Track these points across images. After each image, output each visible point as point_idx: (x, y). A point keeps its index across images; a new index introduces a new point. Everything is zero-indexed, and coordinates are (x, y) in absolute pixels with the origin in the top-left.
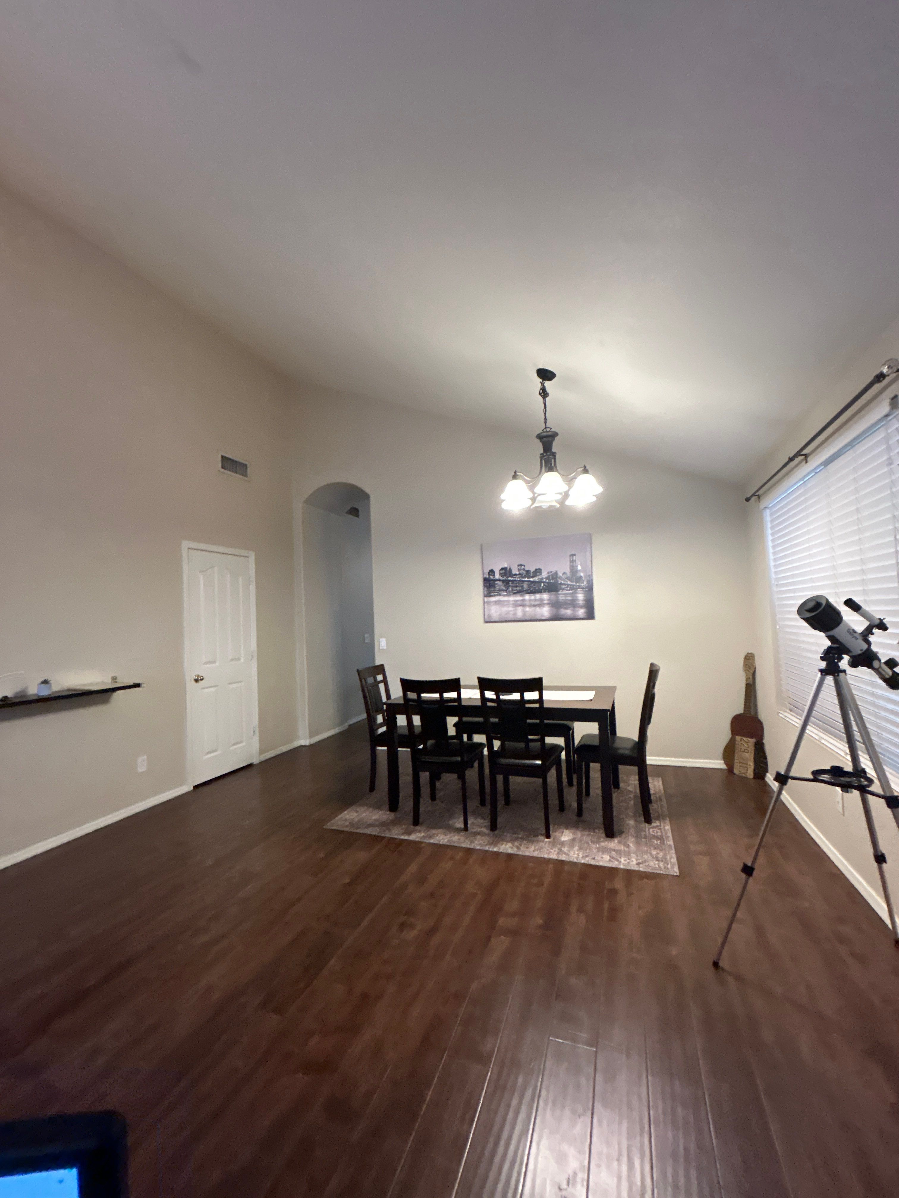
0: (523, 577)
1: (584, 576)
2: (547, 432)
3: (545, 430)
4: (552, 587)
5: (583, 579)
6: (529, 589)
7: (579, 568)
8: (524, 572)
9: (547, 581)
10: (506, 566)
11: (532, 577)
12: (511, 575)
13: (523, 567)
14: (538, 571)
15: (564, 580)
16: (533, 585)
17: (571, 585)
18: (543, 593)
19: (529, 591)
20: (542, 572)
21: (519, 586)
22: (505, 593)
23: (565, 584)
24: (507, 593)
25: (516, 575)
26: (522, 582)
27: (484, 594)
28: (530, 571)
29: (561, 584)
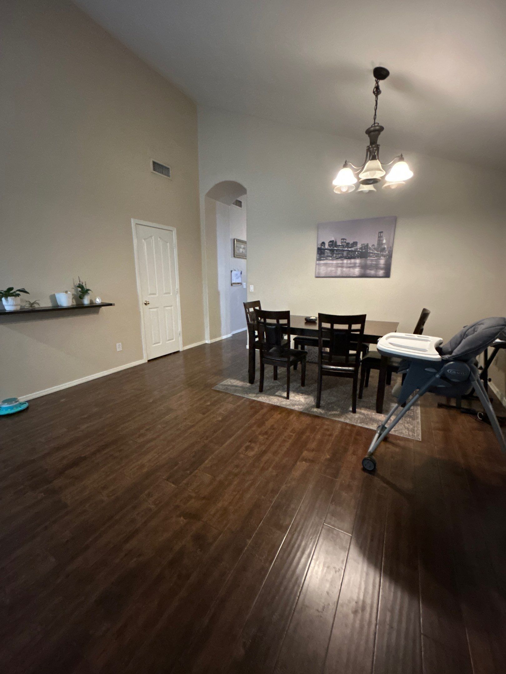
0: (344, 247)
1: (388, 248)
2: (375, 126)
3: (373, 125)
4: (363, 254)
5: (386, 249)
6: (347, 256)
7: (384, 241)
8: (346, 244)
9: (360, 250)
10: (333, 239)
11: (350, 248)
12: (336, 246)
13: (345, 240)
14: (355, 244)
15: (372, 250)
16: (350, 253)
17: (377, 253)
18: (356, 259)
19: (347, 257)
20: (358, 244)
21: (341, 254)
22: (331, 258)
23: (372, 253)
24: (332, 258)
25: (339, 246)
26: (343, 251)
27: (317, 258)
28: (349, 243)
29: (370, 253)
